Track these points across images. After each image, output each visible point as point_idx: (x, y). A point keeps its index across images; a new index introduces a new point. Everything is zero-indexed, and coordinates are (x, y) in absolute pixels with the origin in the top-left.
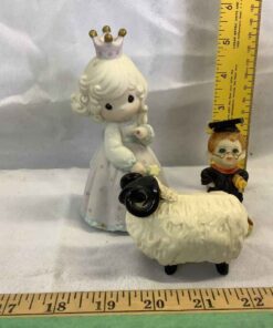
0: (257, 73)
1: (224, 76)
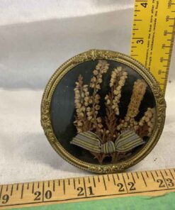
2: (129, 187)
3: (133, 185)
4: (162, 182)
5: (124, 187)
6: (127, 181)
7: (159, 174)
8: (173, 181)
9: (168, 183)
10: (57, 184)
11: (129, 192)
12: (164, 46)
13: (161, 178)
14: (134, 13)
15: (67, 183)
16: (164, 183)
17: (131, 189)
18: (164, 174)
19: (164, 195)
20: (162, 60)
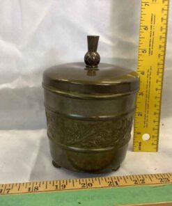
6: (139, 179)
12: (156, 98)
16: (163, 180)
20: (155, 106)
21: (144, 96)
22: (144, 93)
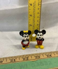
0: (42, 4)
1: (31, 5)
2: (26, 59)
3: (28, 58)
4: (36, 57)
5: (25, 59)
6: (26, 57)
7: (36, 55)
8: (40, 57)
9: (38, 57)
10: (4, 59)
11: (26, 60)
12: (38, 17)
13: (36, 56)
14: (28, 7)
15: (7, 58)
16: (37, 57)
17: (27, 59)
18: (37, 55)
19: (36, 61)
20: (38, 21)
21: (32, 16)
22: (32, 15)
